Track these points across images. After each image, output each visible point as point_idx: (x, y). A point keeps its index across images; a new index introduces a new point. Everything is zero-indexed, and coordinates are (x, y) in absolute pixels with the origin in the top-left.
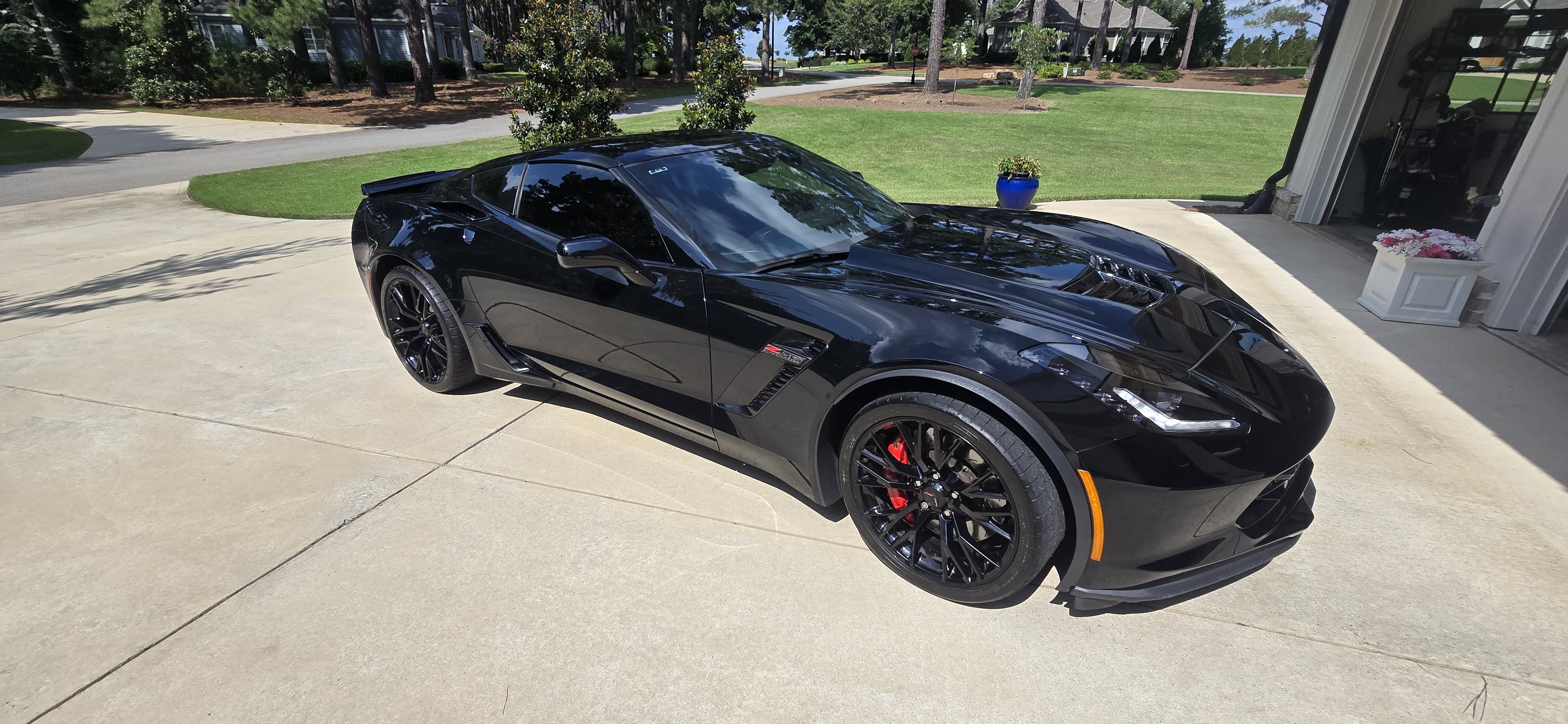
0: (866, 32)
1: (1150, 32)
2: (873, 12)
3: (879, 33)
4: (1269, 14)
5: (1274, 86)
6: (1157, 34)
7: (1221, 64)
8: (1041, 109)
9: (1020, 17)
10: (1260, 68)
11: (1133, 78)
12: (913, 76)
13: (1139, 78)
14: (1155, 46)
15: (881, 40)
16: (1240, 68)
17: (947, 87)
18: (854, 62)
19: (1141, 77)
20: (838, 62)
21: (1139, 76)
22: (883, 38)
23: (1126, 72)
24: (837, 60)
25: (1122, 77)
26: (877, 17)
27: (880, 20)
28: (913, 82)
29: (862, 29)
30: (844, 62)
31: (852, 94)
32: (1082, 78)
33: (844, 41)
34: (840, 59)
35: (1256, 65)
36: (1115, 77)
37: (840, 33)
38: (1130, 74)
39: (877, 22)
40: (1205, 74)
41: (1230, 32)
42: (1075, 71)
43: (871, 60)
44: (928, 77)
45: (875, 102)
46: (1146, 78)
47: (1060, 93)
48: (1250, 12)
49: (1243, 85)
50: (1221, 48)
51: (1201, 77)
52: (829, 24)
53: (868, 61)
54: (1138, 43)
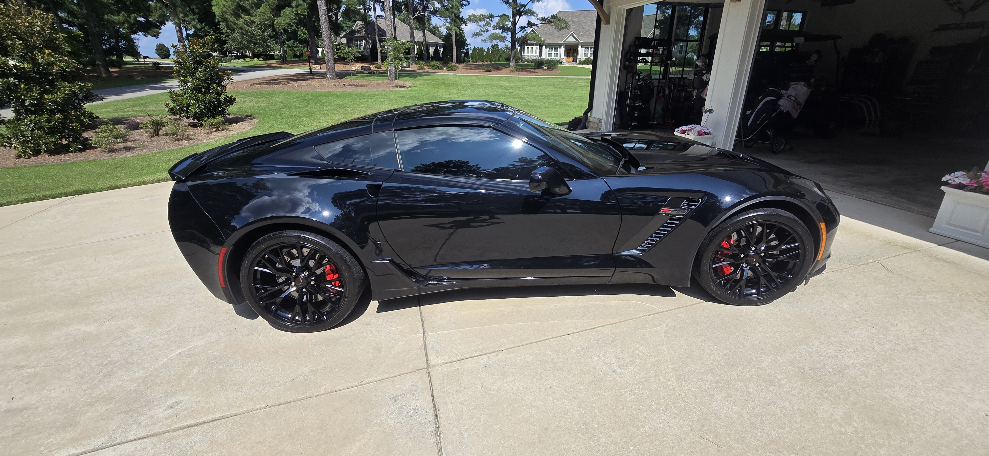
0: (255, 39)
1: (433, 44)
2: (256, 26)
3: (265, 40)
4: (490, 36)
5: (500, 71)
6: (436, 45)
7: (469, 61)
8: (404, 87)
9: (360, 33)
10: (485, 63)
11: (436, 69)
12: (310, 69)
13: (439, 69)
14: (436, 51)
15: (267, 45)
16: (478, 63)
17: (341, 76)
18: (250, 60)
19: (439, 68)
20: (238, 60)
21: (438, 68)
22: (269, 44)
23: (431, 65)
24: (235, 59)
25: (430, 69)
26: (260, 29)
27: (263, 32)
28: (311, 73)
29: (252, 38)
30: (243, 60)
31: (274, 81)
32: (409, 69)
33: (238, 45)
34: (237, 57)
35: (483, 62)
36: (426, 68)
37: (234, 40)
38: (433, 66)
39: (261, 33)
40: (466, 66)
41: (469, 45)
42: (405, 65)
43: (263, 58)
44: (328, 69)
45: (297, 86)
46: (441, 69)
47: (407, 78)
48: (481, 35)
49: (487, 71)
50: (467, 53)
51: (465, 68)
52: (223, 33)
53: (261, 59)
54: (428, 50)
